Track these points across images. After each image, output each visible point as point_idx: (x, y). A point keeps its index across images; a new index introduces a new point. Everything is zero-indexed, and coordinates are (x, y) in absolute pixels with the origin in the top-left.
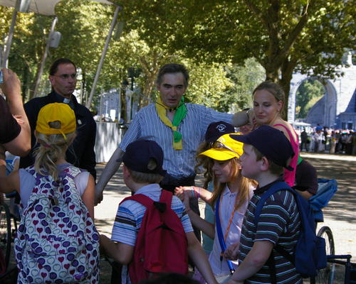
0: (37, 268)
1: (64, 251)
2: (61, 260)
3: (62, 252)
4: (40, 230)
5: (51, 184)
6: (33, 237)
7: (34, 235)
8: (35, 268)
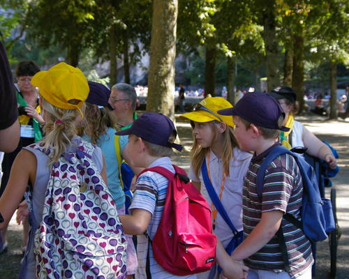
0: (82, 270)
1: (113, 250)
2: (110, 260)
3: (111, 252)
4: (76, 224)
5: (75, 168)
6: (69, 233)
7: (71, 230)
8: (78, 270)
